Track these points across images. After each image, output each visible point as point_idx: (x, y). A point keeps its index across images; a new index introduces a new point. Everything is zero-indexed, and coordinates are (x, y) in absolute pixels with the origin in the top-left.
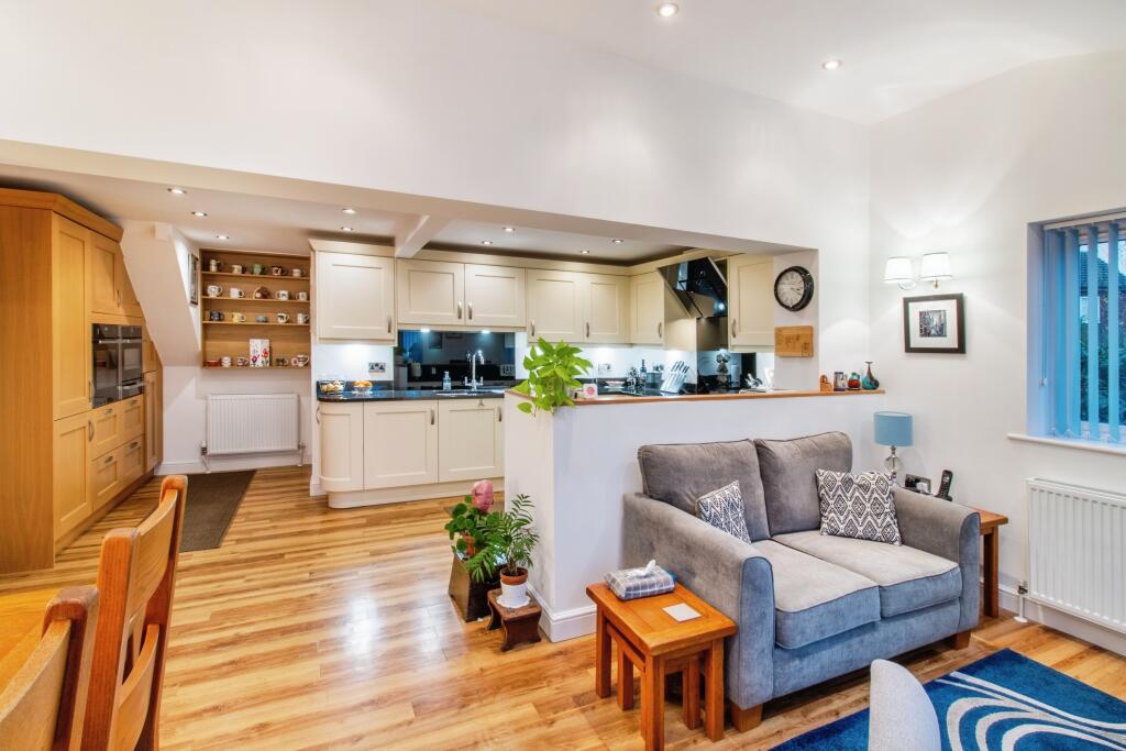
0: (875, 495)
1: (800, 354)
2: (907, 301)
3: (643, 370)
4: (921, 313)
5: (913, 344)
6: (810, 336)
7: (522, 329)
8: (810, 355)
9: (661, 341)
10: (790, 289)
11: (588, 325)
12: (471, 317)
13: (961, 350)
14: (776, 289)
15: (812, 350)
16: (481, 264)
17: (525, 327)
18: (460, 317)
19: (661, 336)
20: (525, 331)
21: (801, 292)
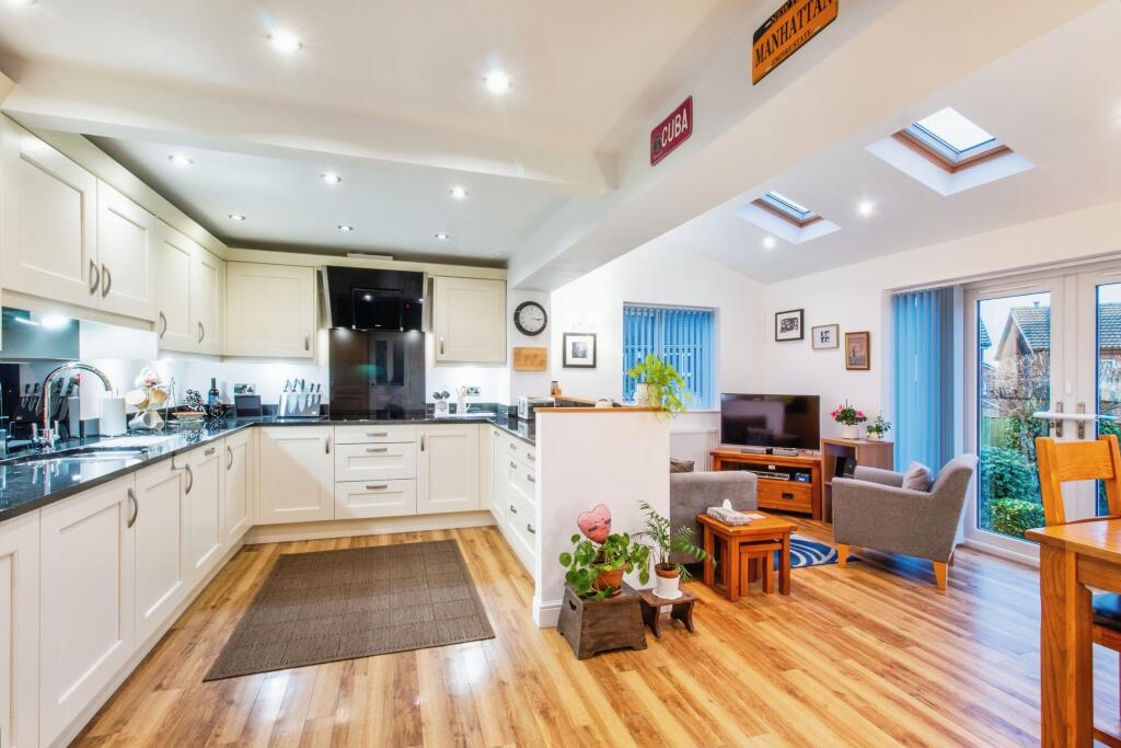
1: (538, 369)
2: (565, 336)
3: (214, 393)
4: (573, 343)
5: (568, 362)
6: (546, 355)
7: (149, 325)
8: (545, 370)
9: (309, 354)
10: (530, 319)
11: (200, 325)
12: (105, 293)
13: (594, 366)
14: (517, 316)
15: (546, 366)
16: (115, 188)
17: (152, 323)
18: (93, 291)
19: (307, 348)
20: (152, 329)
21: (542, 322)
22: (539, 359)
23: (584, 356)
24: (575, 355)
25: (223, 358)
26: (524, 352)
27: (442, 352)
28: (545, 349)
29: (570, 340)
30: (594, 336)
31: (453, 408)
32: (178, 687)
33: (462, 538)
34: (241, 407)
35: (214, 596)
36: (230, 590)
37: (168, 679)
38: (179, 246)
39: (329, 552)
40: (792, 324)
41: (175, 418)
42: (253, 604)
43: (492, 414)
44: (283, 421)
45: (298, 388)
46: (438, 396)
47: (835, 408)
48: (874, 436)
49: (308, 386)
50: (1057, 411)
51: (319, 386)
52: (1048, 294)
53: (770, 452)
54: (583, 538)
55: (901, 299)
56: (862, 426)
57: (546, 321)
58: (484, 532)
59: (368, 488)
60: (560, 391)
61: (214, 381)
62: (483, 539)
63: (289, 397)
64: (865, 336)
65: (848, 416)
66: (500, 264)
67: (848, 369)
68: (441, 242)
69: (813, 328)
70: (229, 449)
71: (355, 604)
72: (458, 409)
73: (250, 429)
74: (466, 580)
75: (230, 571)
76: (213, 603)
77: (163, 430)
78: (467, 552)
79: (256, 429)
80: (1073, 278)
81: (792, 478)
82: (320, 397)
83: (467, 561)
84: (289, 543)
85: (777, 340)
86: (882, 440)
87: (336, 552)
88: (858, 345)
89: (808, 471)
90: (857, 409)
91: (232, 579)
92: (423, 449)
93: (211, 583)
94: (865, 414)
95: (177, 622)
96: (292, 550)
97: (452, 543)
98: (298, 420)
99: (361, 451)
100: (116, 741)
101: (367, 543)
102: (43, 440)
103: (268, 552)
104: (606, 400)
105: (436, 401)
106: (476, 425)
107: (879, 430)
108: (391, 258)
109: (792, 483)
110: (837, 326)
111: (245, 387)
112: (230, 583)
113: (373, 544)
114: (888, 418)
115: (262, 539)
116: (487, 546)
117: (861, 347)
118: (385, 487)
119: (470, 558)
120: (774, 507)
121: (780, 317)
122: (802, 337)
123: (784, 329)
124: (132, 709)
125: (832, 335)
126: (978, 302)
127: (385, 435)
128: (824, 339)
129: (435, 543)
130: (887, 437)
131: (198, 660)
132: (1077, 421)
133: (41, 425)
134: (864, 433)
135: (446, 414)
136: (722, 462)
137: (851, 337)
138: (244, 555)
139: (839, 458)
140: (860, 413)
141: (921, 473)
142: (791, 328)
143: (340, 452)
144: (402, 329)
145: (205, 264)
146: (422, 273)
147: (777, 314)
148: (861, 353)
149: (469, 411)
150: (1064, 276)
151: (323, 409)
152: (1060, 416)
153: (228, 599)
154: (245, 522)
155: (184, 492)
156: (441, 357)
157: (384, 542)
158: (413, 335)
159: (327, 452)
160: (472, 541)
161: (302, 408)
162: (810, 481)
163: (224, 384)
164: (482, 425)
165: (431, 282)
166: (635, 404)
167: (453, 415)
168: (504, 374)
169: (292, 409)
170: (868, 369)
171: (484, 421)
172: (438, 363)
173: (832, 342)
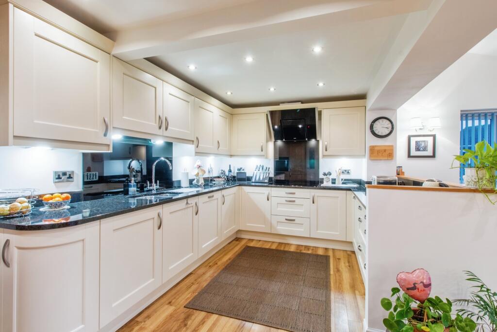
1: (387, 158)
2: (409, 137)
3: (230, 171)
4: (416, 142)
5: (412, 154)
6: (392, 150)
7: (192, 142)
8: (392, 159)
9: (263, 153)
10: (381, 127)
11: (218, 142)
12: (166, 129)
13: (434, 156)
14: (372, 127)
15: (393, 156)
16: (173, 85)
17: (193, 141)
18: (160, 128)
19: (262, 151)
20: (193, 144)
21: (390, 129)
22: (387, 153)
23: (425, 149)
24: (418, 149)
25: (231, 156)
26: (376, 148)
27: (326, 150)
28: (392, 146)
29: (413, 141)
30: (434, 136)
31: (334, 181)
32: (175, 306)
33: (334, 256)
34: (239, 177)
35: (212, 261)
36: (219, 260)
37: (175, 300)
38: (208, 109)
39: (265, 249)
41: (214, 181)
42: (223, 269)
43: (356, 185)
44: (253, 184)
45: (261, 168)
46: (325, 174)
49: (265, 168)
51: (269, 168)
54: (402, 293)
57: (393, 128)
58: (348, 255)
59: (286, 219)
60: (403, 173)
61: (230, 166)
62: (346, 260)
63: (257, 173)
66: (362, 97)
68: (321, 88)
70: (223, 196)
71: (263, 284)
72: (337, 182)
73: (237, 187)
74: (326, 286)
75: (225, 249)
76: (211, 264)
77: (204, 186)
78: (333, 266)
79: (240, 187)
82: (269, 173)
83: (332, 272)
84: (252, 240)
87: (269, 250)
91: (223, 254)
92: (313, 203)
93: (216, 253)
95: (195, 270)
96: (252, 244)
97: (326, 258)
98: (260, 184)
99: (283, 200)
100: (141, 327)
101: (284, 248)
102: (151, 188)
103: (243, 243)
104: (432, 181)
105: (324, 177)
106: (345, 192)
108: (300, 103)
111: (241, 168)
112: (222, 255)
113: (286, 249)
115: (243, 236)
116: (347, 264)
118: (294, 220)
119: (334, 271)
124: (155, 311)
127: (294, 193)
129: (318, 256)
131: (189, 294)
133: (151, 182)
135: (330, 184)
138: (234, 242)
143: (274, 200)
144: (307, 139)
145: (220, 116)
146: (314, 108)
149: (343, 183)
151: (270, 179)
153: (217, 264)
154: (234, 228)
155: (195, 214)
156: (326, 153)
157: (292, 249)
158: (313, 142)
159: (268, 200)
160: (339, 259)
161: (261, 178)
163: (234, 167)
164: (348, 192)
165: (320, 113)
166: (464, 185)
167: (334, 185)
168: (364, 162)
169: (257, 179)
171: (349, 189)
172: (324, 156)
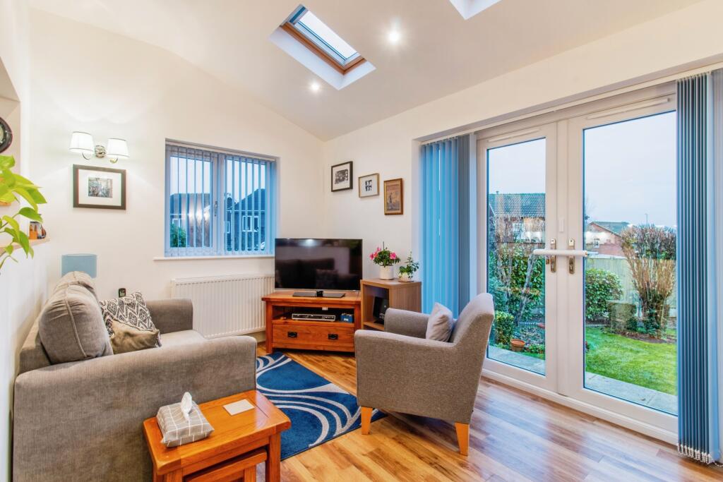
0: (140, 308)
2: (76, 169)
4: (89, 179)
5: (81, 201)
13: (123, 207)
30: (123, 173)
40: (344, 175)
47: (374, 251)
48: (405, 275)
50: (552, 248)
52: (545, 140)
53: (320, 295)
55: (427, 149)
56: (396, 266)
64: (399, 183)
65: (384, 258)
67: (386, 214)
69: (360, 178)
80: (565, 122)
81: (339, 319)
85: (333, 191)
86: (412, 279)
88: (393, 191)
89: (351, 311)
90: (392, 251)
94: (398, 255)
107: (409, 270)
109: (338, 324)
110: (378, 175)
114: (417, 259)
117: (396, 194)
120: (321, 349)
121: (336, 170)
122: (351, 187)
123: (338, 181)
125: (374, 184)
126: (488, 150)
128: (368, 187)
130: (417, 277)
132: (568, 257)
134: (397, 274)
136: (274, 307)
137: (390, 184)
139: (376, 298)
140: (394, 255)
141: (444, 319)
142: (343, 179)
147: (332, 167)
148: (396, 199)
150: (557, 121)
152: (553, 252)
162: (353, 322)
170: (402, 213)
173: (374, 191)
